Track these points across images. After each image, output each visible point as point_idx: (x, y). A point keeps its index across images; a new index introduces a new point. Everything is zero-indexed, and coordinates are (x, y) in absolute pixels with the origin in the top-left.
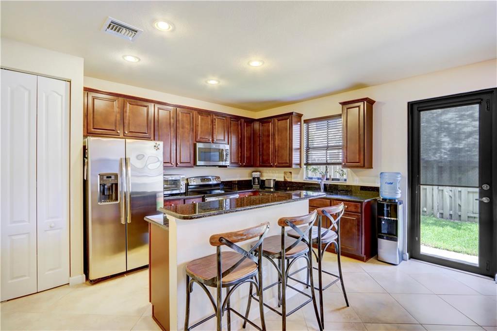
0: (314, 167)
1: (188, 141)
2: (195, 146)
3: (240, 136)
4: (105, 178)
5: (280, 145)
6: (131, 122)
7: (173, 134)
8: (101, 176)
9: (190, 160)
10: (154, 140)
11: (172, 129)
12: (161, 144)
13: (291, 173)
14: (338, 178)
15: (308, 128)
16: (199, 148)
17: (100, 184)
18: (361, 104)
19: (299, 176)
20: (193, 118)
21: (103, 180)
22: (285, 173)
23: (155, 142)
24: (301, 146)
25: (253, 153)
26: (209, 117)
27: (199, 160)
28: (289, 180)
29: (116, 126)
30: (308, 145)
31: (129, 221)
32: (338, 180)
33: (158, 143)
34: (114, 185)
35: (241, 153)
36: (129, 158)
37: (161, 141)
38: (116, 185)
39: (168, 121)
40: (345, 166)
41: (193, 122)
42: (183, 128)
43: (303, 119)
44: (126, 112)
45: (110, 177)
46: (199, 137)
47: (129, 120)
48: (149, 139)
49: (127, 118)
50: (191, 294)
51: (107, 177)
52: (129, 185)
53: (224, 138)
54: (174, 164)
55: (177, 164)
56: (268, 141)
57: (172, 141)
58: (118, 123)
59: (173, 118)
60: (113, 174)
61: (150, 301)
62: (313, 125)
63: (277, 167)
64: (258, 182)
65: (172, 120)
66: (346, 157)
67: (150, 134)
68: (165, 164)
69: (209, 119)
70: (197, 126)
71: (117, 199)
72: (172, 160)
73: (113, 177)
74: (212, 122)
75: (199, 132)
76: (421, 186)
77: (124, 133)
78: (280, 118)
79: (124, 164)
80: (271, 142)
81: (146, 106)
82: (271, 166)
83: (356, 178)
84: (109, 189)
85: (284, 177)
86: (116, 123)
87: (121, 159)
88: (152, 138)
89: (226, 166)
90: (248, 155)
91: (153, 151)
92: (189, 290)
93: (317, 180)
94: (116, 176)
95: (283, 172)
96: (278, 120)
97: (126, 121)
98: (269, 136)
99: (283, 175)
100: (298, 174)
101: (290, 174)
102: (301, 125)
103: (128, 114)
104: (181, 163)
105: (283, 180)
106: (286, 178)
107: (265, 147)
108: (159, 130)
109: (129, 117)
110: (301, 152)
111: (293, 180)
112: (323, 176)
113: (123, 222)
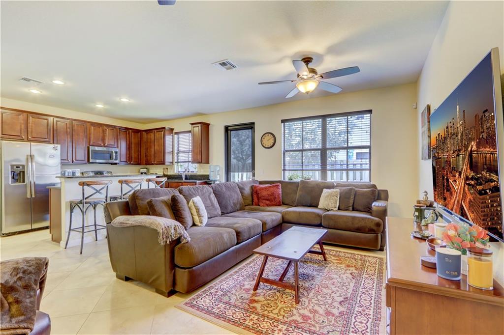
0: (182, 164)
1: (83, 145)
2: (88, 148)
3: (128, 142)
4: (15, 167)
5: (158, 149)
6: (33, 130)
7: (69, 140)
8: (12, 166)
9: (85, 158)
10: (53, 143)
11: (69, 136)
12: (59, 146)
13: (167, 168)
15: (178, 138)
16: (92, 150)
17: (11, 172)
18: (200, 125)
19: (172, 171)
20: (86, 128)
21: (14, 169)
22: (164, 169)
23: (54, 145)
24: (173, 150)
25: (140, 155)
26: (101, 128)
27: (92, 159)
28: (166, 174)
29: (21, 133)
30: (178, 149)
31: (33, 196)
33: (56, 145)
34: (21, 173)
35: (129, 154)
36: (34, 155)
37: (59, 144)
38: (24, 172)
39: (65, 130)
40: (193, 162)
41: (86, 131)
42: (78, 135)
43: (174, 131)
44: (29, 123)
45: (19, 167)
46: (92, 142)
47: (32, 129)
48: (49, 142)
49: (30, 127)
50: (73, 214)
51: (17, 167)
52: (34, 177)
53: (114, 143)
54: (70, 160)
55: (73, 161)
56: (151, 147)
57: (69, 144)
58: (22, 131)
59: (69, 128)
60: (21, 165)
61: (50, 233)
62: (181, 136)
63: (156, 164)
65: (68, 130)
66: (193, 157)
67: (50, 139)
68: (62, 161)
69: (101, 129)
70: (90, 134)
71: (24, 182)
72: (69, 158)
73: (21, 167)
74: (104, 131)
75: (92, 139)
76: (232, 173)
77: (28, 138)
78: (158, 130)
79: (30, 160)
80: (152, 147)
81: (46, 119)
82: (153, 164)
83: (202, 170)
84: (18, 175)
86: (21, 131)
87: (28, 156)
88: (52, 142)
89: (116, 164)
90: (136, 156)
91: (53, 151)
92: (72, 211)
93: (181, 173)
94: (23, 166)
96: (157, 132)
97: (29, 130)
98: (151, 142)
99: (162, 170)
100: (171, 169)
102: (173, 135)
103: (30, 125)
104: (76, 160)
106: (164, 172)
107: (148, 150)
108: (57, 136)
109: (32, 126)
110: (173, 154)
111: (169, 174)
112: (186, 170)
113: (29, 196)
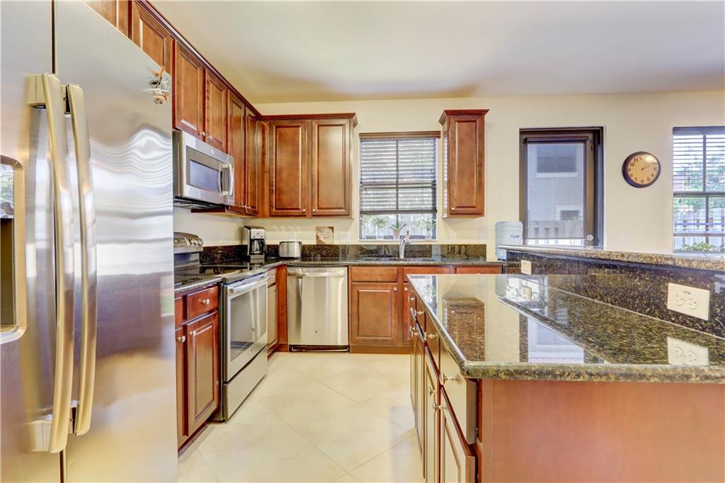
2: (175, 138)
5: (324, 173)
13: (332, 228)
14: (424, 234)
16: (187, 147)
18: (478, 118)
19: (349, 233)
22: (318, 229)
27: (187, 182)
28: (327, 242)
32: (423, 237)
43: (357, 130)
46: (181, 117)
53: (222, 138)
56: (294, 166)
63: (316, 215)
64: (261, 249)
75: (181, 104)
78: (325, 121)
80: (302, 166)
83: (453, 233)
85: (317, 237)
90: (253, 189)
93: (383, 239)
95: (315, 229)
99: (314, 233)
100: (347, 230)
101: (330, 230)
105: (314, 242)
106: (322, 239)
107: (283, 175)
111: (336, 242)
